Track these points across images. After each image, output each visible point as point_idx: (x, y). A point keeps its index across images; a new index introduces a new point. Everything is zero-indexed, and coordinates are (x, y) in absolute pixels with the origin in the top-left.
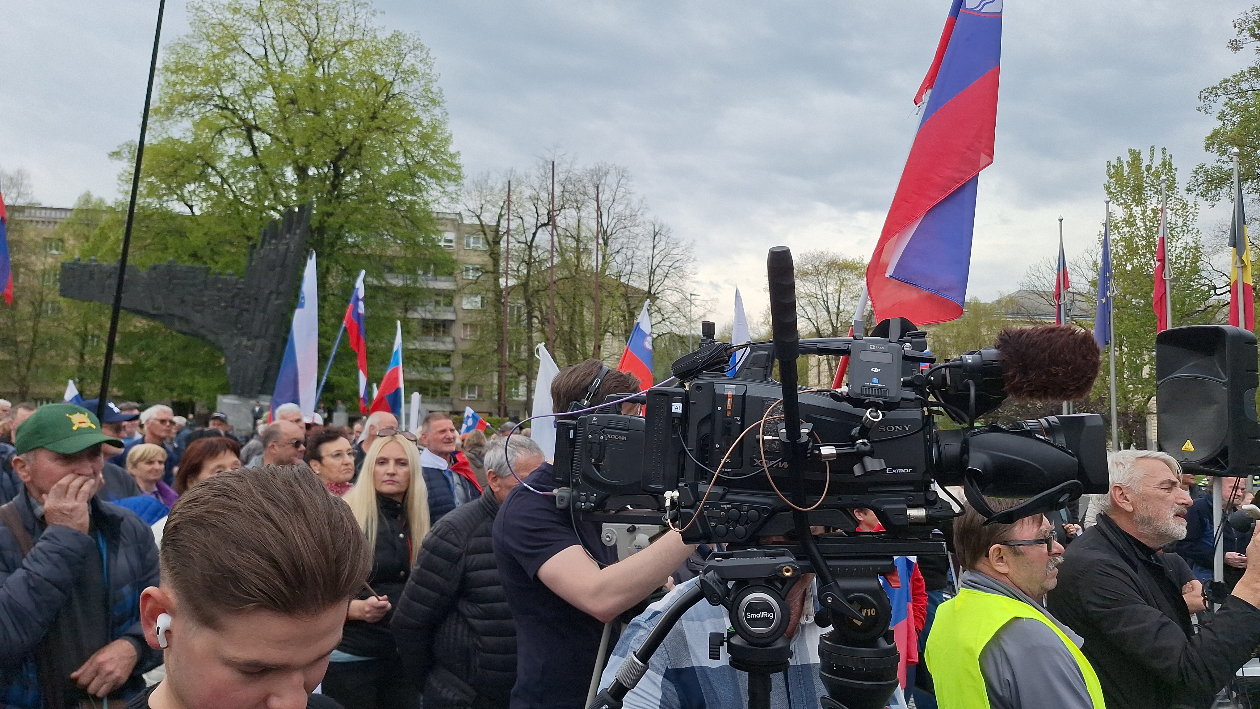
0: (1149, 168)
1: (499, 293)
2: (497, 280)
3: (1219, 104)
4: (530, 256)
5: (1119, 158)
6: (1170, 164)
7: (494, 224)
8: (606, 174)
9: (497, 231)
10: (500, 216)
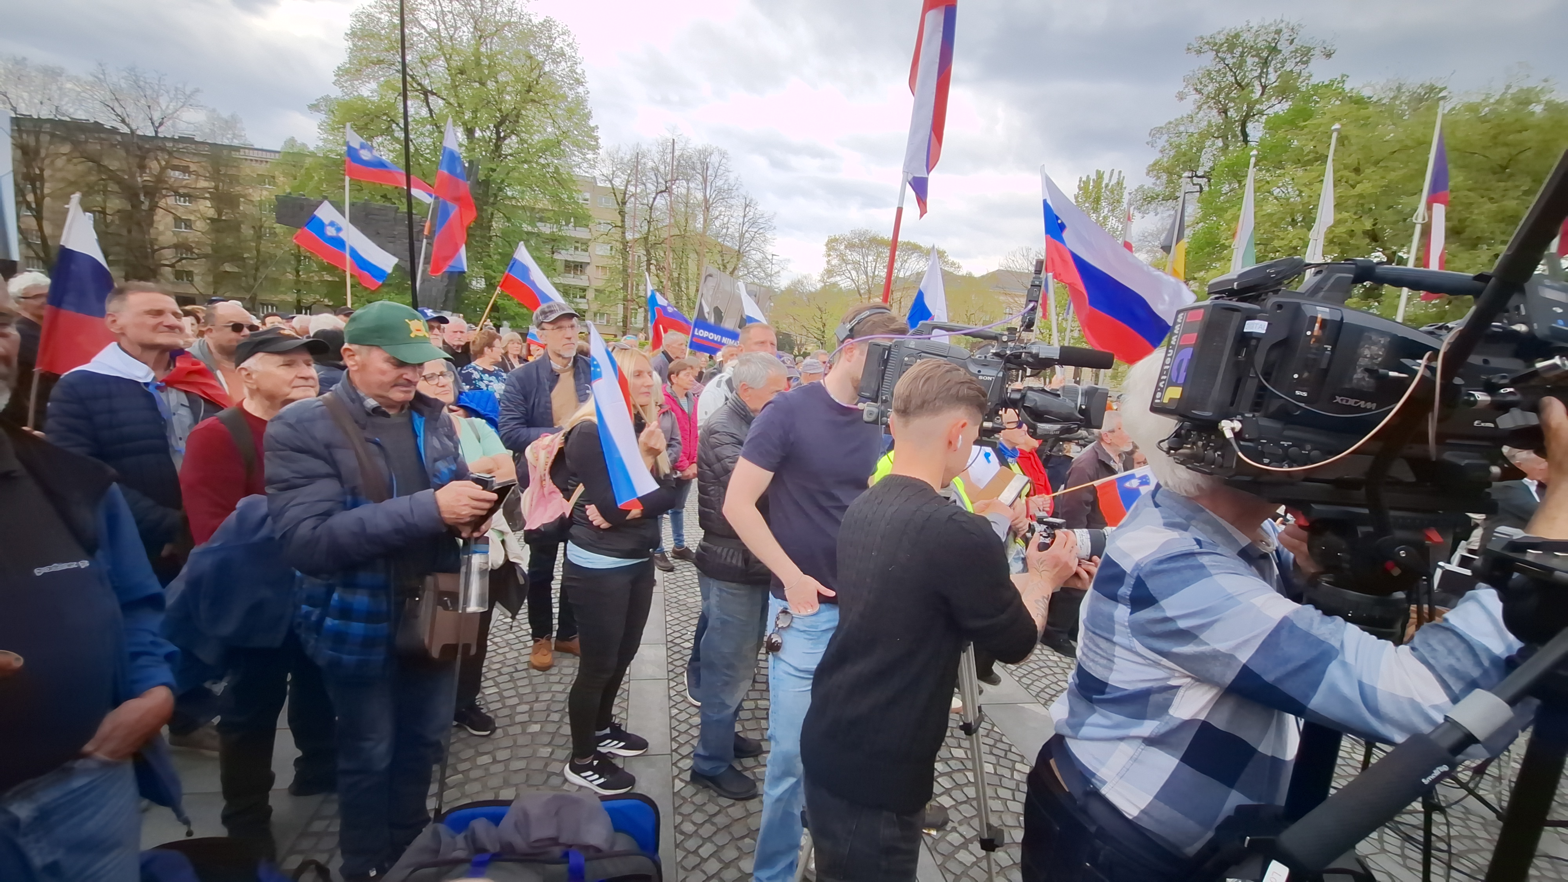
0: (1107, 186)
1: (625, 243)
2: (624, 233)
3: (1162, 142)
4: (651, 217)
5: (1088, 176)
6: (1122, 184)
7: (623, 188)
8: (711, 154)
9: (625, 194)
10: (628, 182)
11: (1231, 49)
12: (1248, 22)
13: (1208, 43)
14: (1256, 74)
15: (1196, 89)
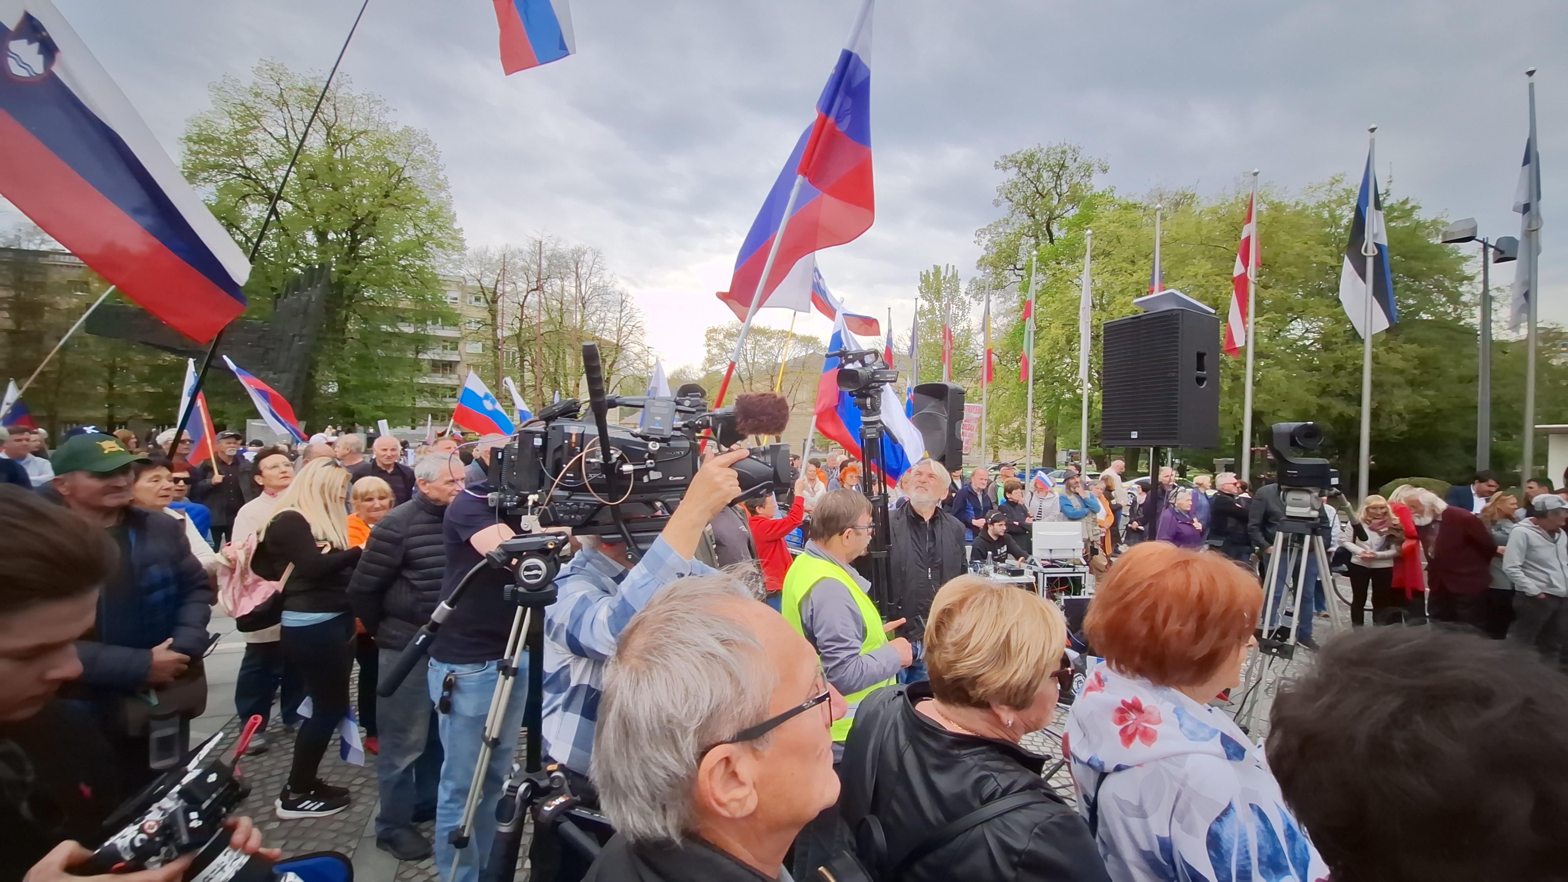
0: (944, 278)
1: (496, 341)
3: (986, 240)
4: (522, 314)
6: (957, 276)
7: (493, 287)
8: (584, 253)
10: (498, 281)
11: (1029, 165)
12: (1039, 144)
13: (1011, 161)
14: (1053, 185)
15: (1007, 198)
